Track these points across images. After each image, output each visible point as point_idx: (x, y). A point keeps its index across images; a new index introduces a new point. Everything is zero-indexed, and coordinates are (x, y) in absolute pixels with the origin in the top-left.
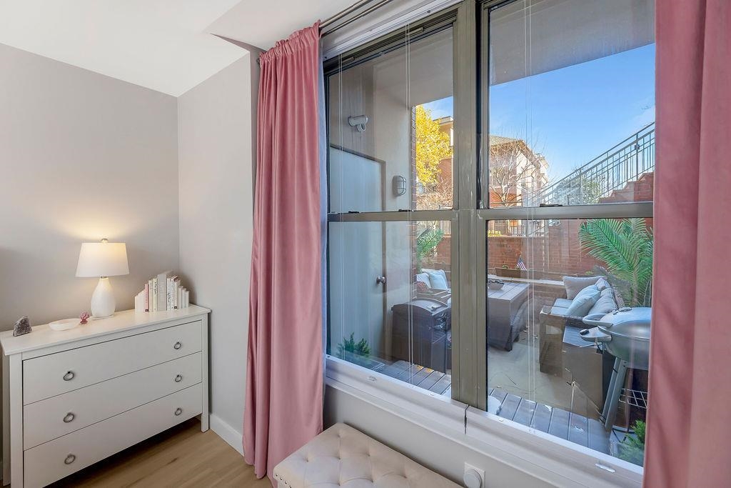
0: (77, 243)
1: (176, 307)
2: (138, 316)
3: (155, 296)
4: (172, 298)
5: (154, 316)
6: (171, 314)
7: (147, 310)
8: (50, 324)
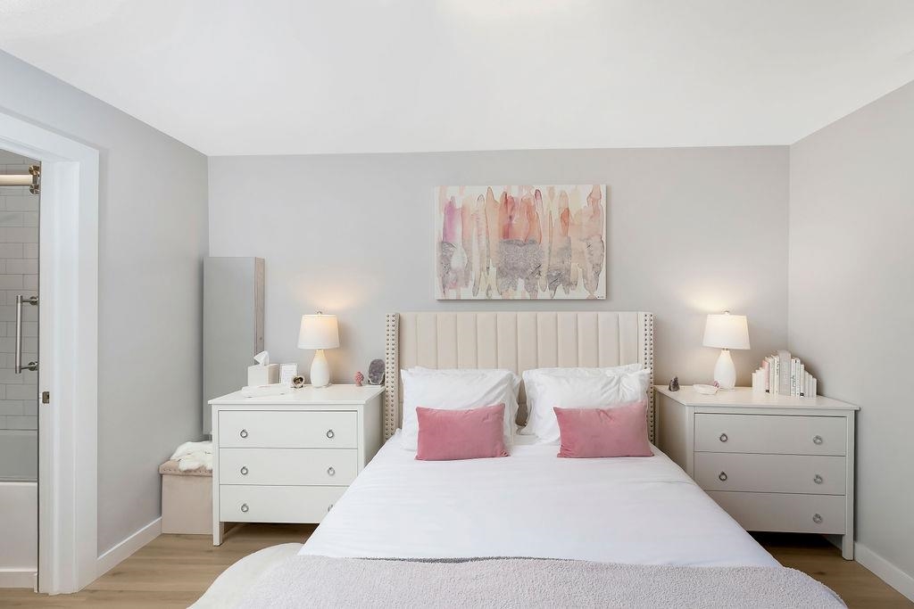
0: (704, 315)
1: (802, 394)
2: (756, 395)
3: (776, 376)
4: (797, 382)
5: (775, 399)
6: (794, 401)
7: (768, 391)
8: (695, 386)
